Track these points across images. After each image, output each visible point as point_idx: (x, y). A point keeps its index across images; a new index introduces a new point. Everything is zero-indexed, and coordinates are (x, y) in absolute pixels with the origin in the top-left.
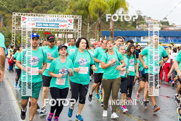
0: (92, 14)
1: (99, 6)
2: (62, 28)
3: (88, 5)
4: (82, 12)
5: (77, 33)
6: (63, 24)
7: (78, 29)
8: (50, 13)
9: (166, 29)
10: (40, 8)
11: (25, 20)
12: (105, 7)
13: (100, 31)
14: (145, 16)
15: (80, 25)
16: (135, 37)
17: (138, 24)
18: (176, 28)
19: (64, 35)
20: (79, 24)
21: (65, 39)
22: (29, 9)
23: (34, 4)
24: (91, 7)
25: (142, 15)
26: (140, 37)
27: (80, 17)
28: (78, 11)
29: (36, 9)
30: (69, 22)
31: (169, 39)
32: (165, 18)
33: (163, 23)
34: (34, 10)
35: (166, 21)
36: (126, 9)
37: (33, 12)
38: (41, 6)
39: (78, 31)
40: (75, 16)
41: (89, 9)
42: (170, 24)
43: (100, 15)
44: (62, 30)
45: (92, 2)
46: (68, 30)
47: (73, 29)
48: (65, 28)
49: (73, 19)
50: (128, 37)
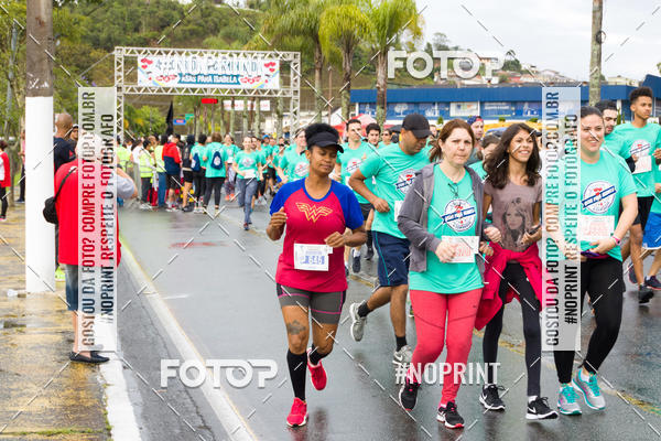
0: (327, 47)
1: (345, 24)
2: (247, 86)
3: (318, 22)
4: (299, 41)
5: (287, 100)
7: (292, 88)
8: (207, 47)
9: (513, 81)
11: (150, 68)
12: (363, 26)
13: (349, 91)
14: (456, 48)
16: (434, 104)
19: (249, 102)
20: (295, 74)
21: (252, 113)
22: (150, 35)
23: (161, 20)
24: (326, 30)
26: (448, 104)
27: (295, 56)
28: (287, 39)
29: (168, 36)
30: (267, 71)
31: (526, 107)
32: (511, 53)
33: (505, 66)
35: (513, 58)
36: (417, 33)
37: (158, 44)
38: (181, 27)
39: (290, 95)
40: (282, 53)
41: (320, 34)
42: (524, 67)
43: (348, 50)
44: (251, 91)
45: (328, 15)
46: (264, 91)
47: (277, 87)
48: (255, 86)
49: (277, 61)
50: (417, 104)
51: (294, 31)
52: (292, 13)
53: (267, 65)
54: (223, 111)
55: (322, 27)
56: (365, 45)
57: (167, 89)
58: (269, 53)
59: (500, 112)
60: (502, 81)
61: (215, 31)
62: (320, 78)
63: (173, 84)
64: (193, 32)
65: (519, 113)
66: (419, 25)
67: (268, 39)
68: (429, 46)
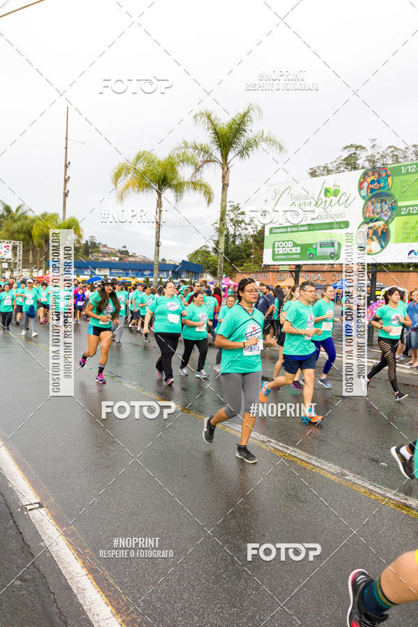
0: (36, 240)
3: (32, 228)
4: (22, 236)
5: (16, 264)
7: (18, 259)
9: (125, 259)
14: (100, 243)
15: (20, 253)
16: (88, 268)
17: (91, 253)
18: (137, 260)
25: (97, 242)
26: (95, 269)
27: (20, 243)
28: (16, 235)
30: (5, 249)
31: (130, 272)
32: (124, 247)
33: (121, 252)
35: (125, 249)
39: (17, 261)
40: (13, 242)
41: (33, 234)
42: (130, 254)
45: (37, 225)
46: (3, 259)
47: (10, 257)
49: (11, 245)
50: (80, 268)
51: (19, 232)
52: (19, 223)
53: (5, 247)
55: (34, 231)
58: (6, 241)
59: (118, 273)
60: (120, 260)
62: (33, 254)
65: (127, 275)
66: (81, 233)
67: (6, 234)
68: (87, 241)
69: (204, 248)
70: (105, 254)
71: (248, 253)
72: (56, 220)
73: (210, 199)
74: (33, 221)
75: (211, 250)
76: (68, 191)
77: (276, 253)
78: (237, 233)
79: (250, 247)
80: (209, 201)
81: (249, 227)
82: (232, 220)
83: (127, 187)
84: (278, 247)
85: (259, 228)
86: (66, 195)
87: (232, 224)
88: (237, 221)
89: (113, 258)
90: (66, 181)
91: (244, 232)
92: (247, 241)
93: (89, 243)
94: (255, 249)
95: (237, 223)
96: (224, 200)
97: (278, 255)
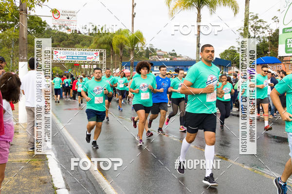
0: (115, 48)
1: (121, 41)
2: (89, 60)
3: (112, 40)
4: (106, 46)
5: (102, 65)
6: (90, 56)
7: (103, 61)
9: (174, 59)
10: (66, 42)
11: (57, 54)
12: (126, 42)
13: (121, 62)
14: (156, 49)
15: (104, 57)
17: (151, 56)
18: (183, 59)
19: (90, 65)
21: (91, 69)
22: (57, 44)
23: (61, 39)
24: (114, 42)
25: (154, 48)
27: (104, 51)
28: (102, 45)
29: (63, 44)
30: (95, 55)
32: (173, 50)
33: (171, 54)
34: (61, 44)
35: (174, 52)
36: (144, 44)
37: (60, 46)
38: (67, 41)
39: (103, 63)
40: (100, 50)
42: (178, 55)
43: (121, 49)
44: (90, 62)
45: (115, 38)
46: (94, 62)
47: (99, 60)
48: (92, 60)
49: (98, 52)
51: (104, 43)
52: (103, 37)
53: (95, 54)
54: (81, 68)
55: (113, 42)
56: (127, 47)
57: (63, 61)
58: (96, 50)
59: (170, 69)
60: (171, 59)
61: (78, 43)
62: (112, 58)
63: (65, 59)
64: (71, 43)
66: (144, 41)
67: (96, 45)
68: (147, 48)
69: (232, 48)
70: (160, 56)
71: (265, 50)
72: (128, 34)
73: (236, 10)
74: (113, 35)
75: (237, 49)
76: (135, 13)
77: (289, 47)
78: (257, 36)
79: (267, 45)
80: (236, 12)
81: (266, 31)
82: (252, 27)
83: (176, 7)
84: (290, 43)
85: (273, 31)
86: (134, 16)
87: (252, 29)
88: (256, 27)
89: (165, 59)
90: (133, 6)
91: (262, 35)
92: (264, 42)
93: (149, 49)
94: (271, 47)
95: (256, 28)
96: (247, 10)
97: (290, 48)
